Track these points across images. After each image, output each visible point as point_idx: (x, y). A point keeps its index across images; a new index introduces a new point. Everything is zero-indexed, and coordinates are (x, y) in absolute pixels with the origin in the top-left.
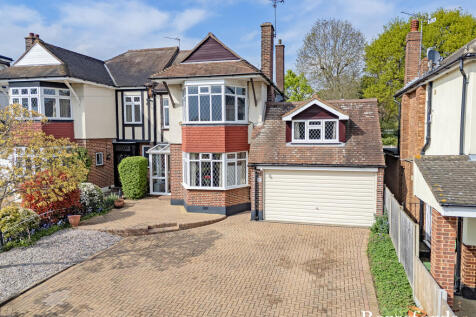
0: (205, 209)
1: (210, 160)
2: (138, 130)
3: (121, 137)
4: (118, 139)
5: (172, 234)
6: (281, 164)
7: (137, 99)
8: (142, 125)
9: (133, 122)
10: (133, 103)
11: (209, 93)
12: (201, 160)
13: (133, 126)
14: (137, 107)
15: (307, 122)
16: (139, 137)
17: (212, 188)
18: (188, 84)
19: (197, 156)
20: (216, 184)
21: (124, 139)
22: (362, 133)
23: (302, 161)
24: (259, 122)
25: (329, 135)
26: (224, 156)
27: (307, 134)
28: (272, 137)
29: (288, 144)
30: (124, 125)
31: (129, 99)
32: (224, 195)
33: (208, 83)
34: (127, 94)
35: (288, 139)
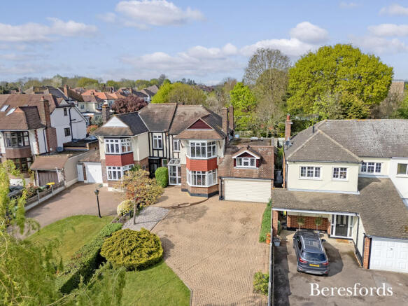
0: (199, 195)
1: (201, 174)
2: (161, 152)
3: (152, 155)
4: (150, 157)
5: (188, 208)
6: (231, 176)
7: (159, 137)
8: (163, 150)
9: (158, 148)
10: (158, 139)
11: (200, 146)
12: (196, 174)
13: (158, 150)
14: (160, 141)
15: (243, 158)
16: (161, 155)
17: (202, 186)
19: (195, 172)
20: (204, 184)
21: (153, 157)
22: (266, 163)
23: (241, 176)
24: (222, 156)
25: (252, 164)
26: (207, 173)
27: (243, 163)
28: (228, 164)
29: (235, 168)
30: (153, 150)
31: (156, 137)
32: (207, 189)
34: (154, 134)
35: (235, 165)
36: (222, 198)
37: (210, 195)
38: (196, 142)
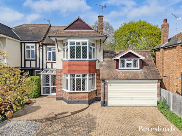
0: (78, 102)
1: (81, 78)
2: (33, 63)
3: (23, 66)
4: (21, 67)
6: (116, 79)
7: (32, 47)
8: (36, 60)
9: (31, 58)
10: (31, 49)
11: (81, 45)
12: (76, 78)
13: (30, 61)
14: (33, 51)
15: (126, 60)
16: (33, 66)
17: (81, 91)
18: (69, 40)
19: (74, 76)
20: (83, 89)
21: (25, 67)
22: (148, 65)
23: (126, 78)
24: (101, 59)
25: (135, 66)
26: (88, 75)
27: (126, 65)
28: (109, 66)
29: (117, 70)
30: (25, 60)
31: (28, 47)
32: (88, 94)
33: (81, 40)
34: (27, 45)
35: (117, 67)
36: (104, 104)
37: (91, 102)
38: (76, 40)
